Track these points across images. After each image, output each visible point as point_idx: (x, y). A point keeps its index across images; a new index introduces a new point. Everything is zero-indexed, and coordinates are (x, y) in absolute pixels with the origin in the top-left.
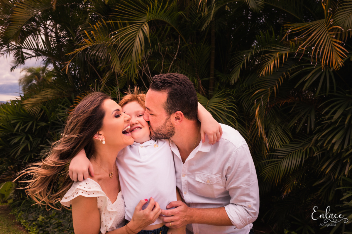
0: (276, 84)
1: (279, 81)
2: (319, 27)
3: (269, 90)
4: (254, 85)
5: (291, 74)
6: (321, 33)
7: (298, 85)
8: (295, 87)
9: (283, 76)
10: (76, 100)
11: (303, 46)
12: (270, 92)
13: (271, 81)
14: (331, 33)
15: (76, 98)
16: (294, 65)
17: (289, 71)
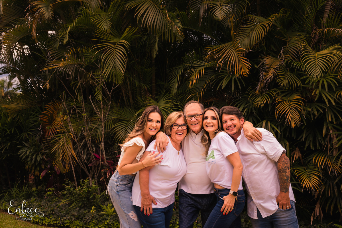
0: (202, 90)
1: (204, 87)
2: (228, 48)
3: (198, 95)
4: (187, 93)
5: (212, 81)
6: (231, 52)
7: (218, 88)
8: (217, 90)
9: (206, 83)
10: (46, 108)
11: (221, 62)
12: (199, 96)
13: (199, 88)
14: (238, 52)
15: (46, 106)
16: (213, 75)
17: (210, 80)
